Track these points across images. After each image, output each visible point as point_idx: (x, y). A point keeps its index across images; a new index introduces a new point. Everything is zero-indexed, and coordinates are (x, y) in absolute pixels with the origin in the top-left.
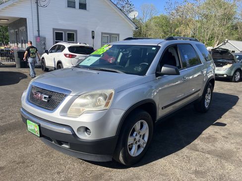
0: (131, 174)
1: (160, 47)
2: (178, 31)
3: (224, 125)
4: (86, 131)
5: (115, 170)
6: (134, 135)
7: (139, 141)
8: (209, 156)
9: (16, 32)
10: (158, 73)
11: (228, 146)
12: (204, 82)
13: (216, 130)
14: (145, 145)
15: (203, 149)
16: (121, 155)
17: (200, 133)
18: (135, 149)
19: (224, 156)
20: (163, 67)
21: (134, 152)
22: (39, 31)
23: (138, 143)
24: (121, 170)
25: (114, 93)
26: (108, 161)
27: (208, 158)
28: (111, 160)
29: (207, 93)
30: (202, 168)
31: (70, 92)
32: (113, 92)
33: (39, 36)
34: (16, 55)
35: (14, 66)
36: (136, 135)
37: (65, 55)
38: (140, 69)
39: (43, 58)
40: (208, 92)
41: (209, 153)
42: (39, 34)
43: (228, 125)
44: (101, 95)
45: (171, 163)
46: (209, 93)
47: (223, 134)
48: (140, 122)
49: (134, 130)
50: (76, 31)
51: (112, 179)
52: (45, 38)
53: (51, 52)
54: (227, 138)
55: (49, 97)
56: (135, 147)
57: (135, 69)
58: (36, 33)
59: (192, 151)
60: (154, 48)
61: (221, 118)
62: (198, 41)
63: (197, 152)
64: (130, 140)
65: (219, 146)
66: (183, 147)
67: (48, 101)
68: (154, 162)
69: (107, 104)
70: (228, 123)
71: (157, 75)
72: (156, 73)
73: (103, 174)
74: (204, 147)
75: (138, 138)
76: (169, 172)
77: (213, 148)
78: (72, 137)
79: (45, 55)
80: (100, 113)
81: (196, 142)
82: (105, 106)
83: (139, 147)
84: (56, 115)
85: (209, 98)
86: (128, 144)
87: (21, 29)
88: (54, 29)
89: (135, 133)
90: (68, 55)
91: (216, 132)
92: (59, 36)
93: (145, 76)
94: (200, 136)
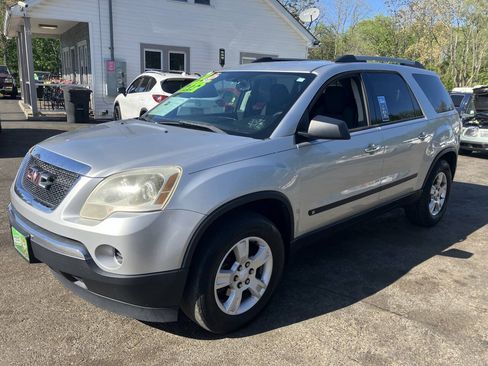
0: (221, 353)
1: (315, 76)
2: (413, 51)
3: (466, 255)
4: (116, 255)
5: (190, 340)
6: (234, 268)
7: (247, 281)
8: (409, 323)
9: (73, 51)
10: (301, 134)
11: (460, 303)
12: (426, 158)
13: (443, 267)
14: (263, 291)
15: (399, 307)
16: (197, 310)
17: (404, 272)
18: (236, 299)
19: (444, 325)
20: (312, 122)
21: (233, 306)
22: (112, 48)
23: (244, 287)
24: (202, 342)
25: (180, 175)
26: (167, 321)
27: (404, 328)
28: (176, 320)
29: (436, 183)
30: (385, 349)
31: (88, 169)
32: (180, 172)
33: (113, 59)
34: (67, 96)
35: (64, 119)
36: (238, 270)
37: (155, 97)
38: (259, 124)
39: (117, 104)
40: (440, 181)
41: (411, 316)
42: (112, 55)
43: (475, 256)
44: (148, 178)
45: (318, 334)
46: (442, 184)
47: (457, 275)
48: (247, 240)
49: (232, 258)
50: (187, 50)
51: (176, 360)
52: (125, 63)
53: (132, 92)
54: (464, 285)
55: (51, 179)
56: (235, 296)
57: (250, 125)
58: (107, 54)
59: (373, 311)
60: (301, 80)
61: (464, 239)
62: (423, 67)
63: (384, 314)
64: (222, 279)
65: (439, 302)
66: (355, 300)
67: (48, 187)
68: (279, 330)
69: (161, 199)
70: (478, 252)
71: (299, 139)
72: (296, 134)
73: (159, 349)
74: (404, 303)
75: (243, 274)
76: (307, 354)
77: (424, 306)
78: (86, 265)
79: (120, 98)
80: (143, 217)
81: (390, 290)
82: (156, 203)
83: (247, 295)
84: (57, 218)
85: (443, 196)
86: (216, 287)
87: (79, 44)
88: (143, 46)
89: (237, 264)
90: (160, 98)
91: (442, 271)
92: (152, 60)
93: (266, 140)
94: (404, 278)
